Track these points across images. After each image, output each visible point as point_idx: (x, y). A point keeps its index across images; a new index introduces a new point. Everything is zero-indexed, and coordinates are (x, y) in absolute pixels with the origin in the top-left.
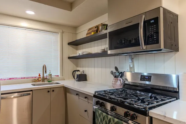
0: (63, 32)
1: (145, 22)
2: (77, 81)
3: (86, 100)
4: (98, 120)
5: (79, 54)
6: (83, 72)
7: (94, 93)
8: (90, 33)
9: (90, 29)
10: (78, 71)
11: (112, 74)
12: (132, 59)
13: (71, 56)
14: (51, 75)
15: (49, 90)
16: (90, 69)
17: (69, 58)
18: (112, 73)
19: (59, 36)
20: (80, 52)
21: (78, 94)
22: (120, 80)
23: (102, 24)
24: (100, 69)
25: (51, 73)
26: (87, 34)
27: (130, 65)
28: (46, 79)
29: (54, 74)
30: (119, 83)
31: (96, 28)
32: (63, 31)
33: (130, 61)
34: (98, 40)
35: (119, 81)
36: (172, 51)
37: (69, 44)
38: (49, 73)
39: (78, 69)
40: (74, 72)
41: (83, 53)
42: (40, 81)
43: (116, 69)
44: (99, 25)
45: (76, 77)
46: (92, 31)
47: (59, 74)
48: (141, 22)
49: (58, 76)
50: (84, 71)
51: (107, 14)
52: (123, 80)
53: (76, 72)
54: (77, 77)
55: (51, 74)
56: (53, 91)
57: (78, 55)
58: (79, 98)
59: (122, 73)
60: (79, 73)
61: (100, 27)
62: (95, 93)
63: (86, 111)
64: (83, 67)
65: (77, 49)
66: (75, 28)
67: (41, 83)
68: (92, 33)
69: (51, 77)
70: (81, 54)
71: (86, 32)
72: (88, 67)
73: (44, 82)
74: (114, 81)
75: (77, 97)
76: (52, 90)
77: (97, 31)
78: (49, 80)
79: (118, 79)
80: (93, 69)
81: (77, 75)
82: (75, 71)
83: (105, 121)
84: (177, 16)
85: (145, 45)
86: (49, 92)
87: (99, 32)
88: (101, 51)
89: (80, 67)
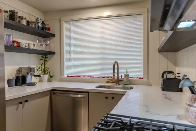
6: (179, 75)
10: (171, 72)
28: (121, 80)
38: (126, 74)
42: (114, 82)
49: (142, 79)
50: (180, 73)
55: (129, 75)
67: (114, 85)
73: (119, 84)
82: (167, 72)
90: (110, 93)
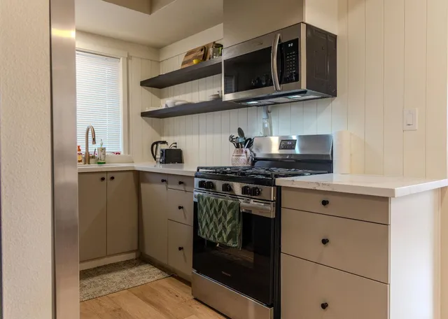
0: (129, 58)
1: (280, 46)
2: (161, 163)
3: (181, 187)
4: (202, 211)
5: (166, 105)
6: (175, 145)
7: (196, 170)
8: (190, 61)
9: (189, 53)
10: (164, 142)
11: (232, 141)
12: (268, 112)
13: (147, 110)
14: (103, 149)
15: (104, 175)
16: (189, 138)
17: (144, 114)
18: (232, 139)
19: (120, 66)
20: (167, 102)
21: (165, 181)
22: (246, 152)
23: (214, 42)
24: (209, 137)
25: (103, 146)
26: (183, 63)
27: (264, 124)
28: (93, 157)
29: (110, 149)
30: (244, 158)
31: (202, 50)
32: (130, 55)
33: (264, 116)
34: (205, 76)
35: (245, 154)
36: (327, 95)
37: (143, 84)
38: (100, 146)
39: (163, 139)
40: (155, 146)
41: (174, 103)
42: (81, 161)
43: (241, 132)
44: (208, 45)
45: (158, 156)
46: (195, 58)
47: (121, 149)
48: (274, 45)
49: (119, 154)
50: (176, 143)
51: (222, 24)
52: (251, 151)
53: (159, 145)
54: (162, 155)
55: (105, 149)
56: (112, 178)
57: (164, 107)
58: (167, 188)
59: (250, 139)
60: (164, 147)
61: (211, 50)
62: (198, 170)
63: (180, 208)
64: (174, 135)
65: (161, 97)
66: (157, 49)
68: (195, 62)
69: (104, 154)
70: (170, 106)
71: (182, 58)
72: (185, 134)
73: (89, 164)
74: (235, 154)
75: (163, 186)
76: (110, 175)
77: (204, 57)
78: (100, 161)
79: (242, 151)
80: (195, 138)
81: (162, 150)
82: (157, 143)
83: (213, 208)
84: (334, 37)
85: (280, 84)
86: (103, 179)
87: (208, 60)
88: (212, 97)
89: (168, 135)
90: (107, 172)
